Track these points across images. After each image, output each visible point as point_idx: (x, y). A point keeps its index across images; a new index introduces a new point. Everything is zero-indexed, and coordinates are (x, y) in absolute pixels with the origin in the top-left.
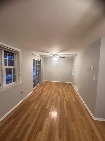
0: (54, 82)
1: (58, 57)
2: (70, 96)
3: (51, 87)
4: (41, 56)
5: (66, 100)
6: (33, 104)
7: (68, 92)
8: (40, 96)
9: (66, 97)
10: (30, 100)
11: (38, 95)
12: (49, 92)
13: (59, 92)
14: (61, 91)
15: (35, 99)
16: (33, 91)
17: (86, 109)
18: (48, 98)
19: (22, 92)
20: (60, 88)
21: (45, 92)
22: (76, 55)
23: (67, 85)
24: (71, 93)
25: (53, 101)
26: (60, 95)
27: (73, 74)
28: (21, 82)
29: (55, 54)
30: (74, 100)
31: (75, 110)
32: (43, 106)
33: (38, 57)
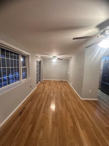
0: (52, 80)
1: (57, 59)
2: (67, 89)
3: (51, 84)
4: (41, 57)
5: (64, 91)
6: (40, 95)
7: (65, 87)
8: (43, 90)
9: (64, 90)
10: (37, 92)
11: (42, 90)
12: (50, 87)
13: (58, 87)
14: (59, 86)
15: (40, 92)
16: (36, 87)
17: (77, 95)
18: (51, 91)
19: (31, 87)
20: (59, 84)
21: (47, 87)
22: (71, 58)
23: (64, 82)
24: (67, 87)
25: (54, 92)
26: (59, 89)
27: (68, 73)
28: (30, 78)
29: (54, 56)
30: (69, 91)
31: (70, 96)
32: (48, 95)
33: (39, 59)
